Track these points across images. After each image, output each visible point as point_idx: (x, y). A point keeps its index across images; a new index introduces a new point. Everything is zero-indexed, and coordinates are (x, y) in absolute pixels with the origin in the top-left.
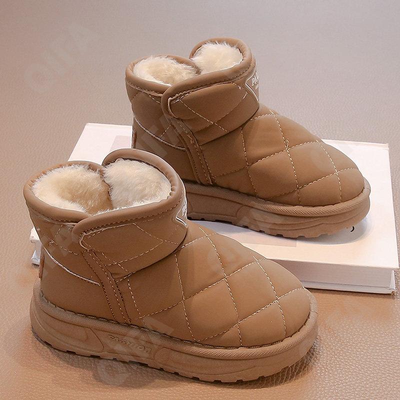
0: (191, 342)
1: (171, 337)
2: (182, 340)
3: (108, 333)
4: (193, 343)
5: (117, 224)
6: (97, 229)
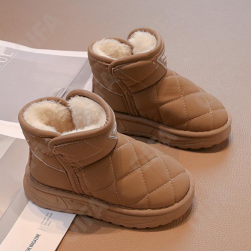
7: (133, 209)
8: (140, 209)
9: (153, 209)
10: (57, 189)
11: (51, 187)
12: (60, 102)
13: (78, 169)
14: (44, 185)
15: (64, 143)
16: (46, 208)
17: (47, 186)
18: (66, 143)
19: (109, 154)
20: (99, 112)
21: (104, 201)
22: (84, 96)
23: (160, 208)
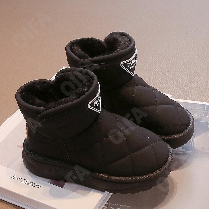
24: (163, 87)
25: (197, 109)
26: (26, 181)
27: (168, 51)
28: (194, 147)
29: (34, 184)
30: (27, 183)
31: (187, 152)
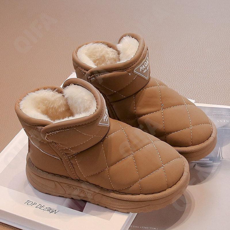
0: (113, 190)
1: (102, 188)
2: (108, 190)
3: (67, 185)
4: (114, 191)
5: (65, 129)
6: (54, 131)
7: (126, 194)
8: (132, 194)
9: (146, 194)
10: (55, 175)
11: (49, 173)
12: (56, 90)
13: (72, 156)
14: (43, 171)
15: (55, 131)
16: (46, 193)
17: (45, 172)
18: (57, 130)
19: (101, 141)
20: (90, 101)
21: (99, 186)
22: (78, 85)
23: (153, 194)
24: (184, 90)
25: (223, 114)
26: (41, 207)
27: (187, 48)
28: (222, 157)
29: (50, 209)
30: (42, 208)
31: (215, 164)
